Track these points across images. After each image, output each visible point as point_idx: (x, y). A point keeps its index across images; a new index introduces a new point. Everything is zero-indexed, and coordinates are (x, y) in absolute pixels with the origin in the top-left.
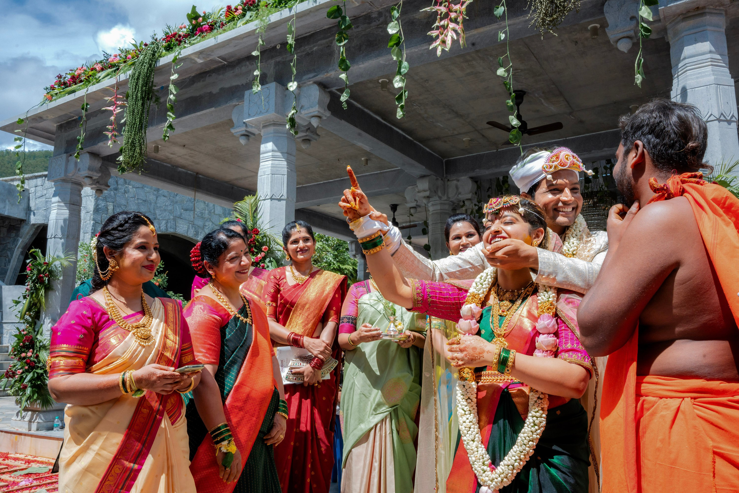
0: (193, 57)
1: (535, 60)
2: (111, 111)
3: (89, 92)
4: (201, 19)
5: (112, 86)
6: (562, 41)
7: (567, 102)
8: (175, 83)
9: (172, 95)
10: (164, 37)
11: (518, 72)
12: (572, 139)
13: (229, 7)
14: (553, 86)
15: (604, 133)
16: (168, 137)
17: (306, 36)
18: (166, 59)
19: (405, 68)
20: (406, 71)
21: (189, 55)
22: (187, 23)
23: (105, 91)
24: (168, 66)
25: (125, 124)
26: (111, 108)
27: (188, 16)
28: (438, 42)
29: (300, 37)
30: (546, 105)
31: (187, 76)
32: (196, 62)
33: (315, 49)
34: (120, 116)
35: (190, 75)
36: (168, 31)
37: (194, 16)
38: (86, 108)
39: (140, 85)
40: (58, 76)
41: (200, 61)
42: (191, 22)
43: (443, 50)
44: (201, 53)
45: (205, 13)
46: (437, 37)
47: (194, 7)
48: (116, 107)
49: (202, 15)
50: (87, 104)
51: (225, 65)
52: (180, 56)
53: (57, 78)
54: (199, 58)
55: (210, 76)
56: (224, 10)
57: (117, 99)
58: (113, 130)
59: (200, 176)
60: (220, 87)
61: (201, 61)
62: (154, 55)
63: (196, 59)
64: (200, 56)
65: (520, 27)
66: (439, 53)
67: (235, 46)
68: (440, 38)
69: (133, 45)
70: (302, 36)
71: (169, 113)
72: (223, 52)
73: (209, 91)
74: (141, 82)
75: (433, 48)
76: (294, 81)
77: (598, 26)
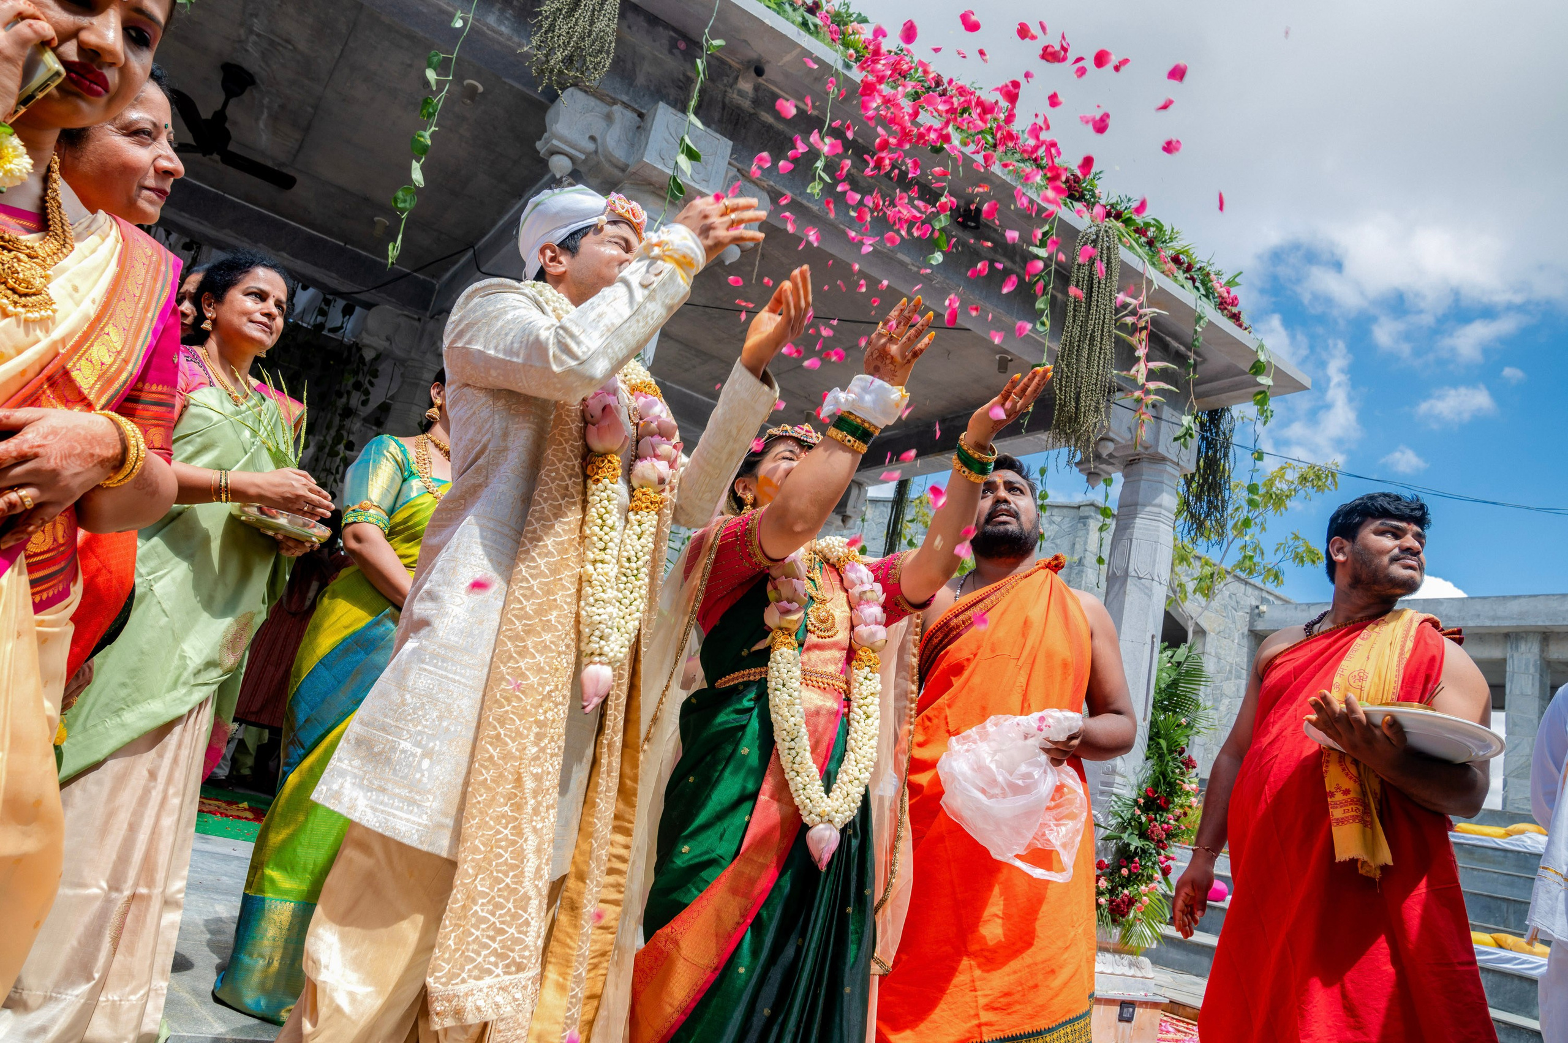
1: (337, 55)
6: (410, 66)
7: (301, 147)
14: (309, 109)
15: (294, 228)
30: (261, 125)
65: (425, 10)
77: (481, 89)
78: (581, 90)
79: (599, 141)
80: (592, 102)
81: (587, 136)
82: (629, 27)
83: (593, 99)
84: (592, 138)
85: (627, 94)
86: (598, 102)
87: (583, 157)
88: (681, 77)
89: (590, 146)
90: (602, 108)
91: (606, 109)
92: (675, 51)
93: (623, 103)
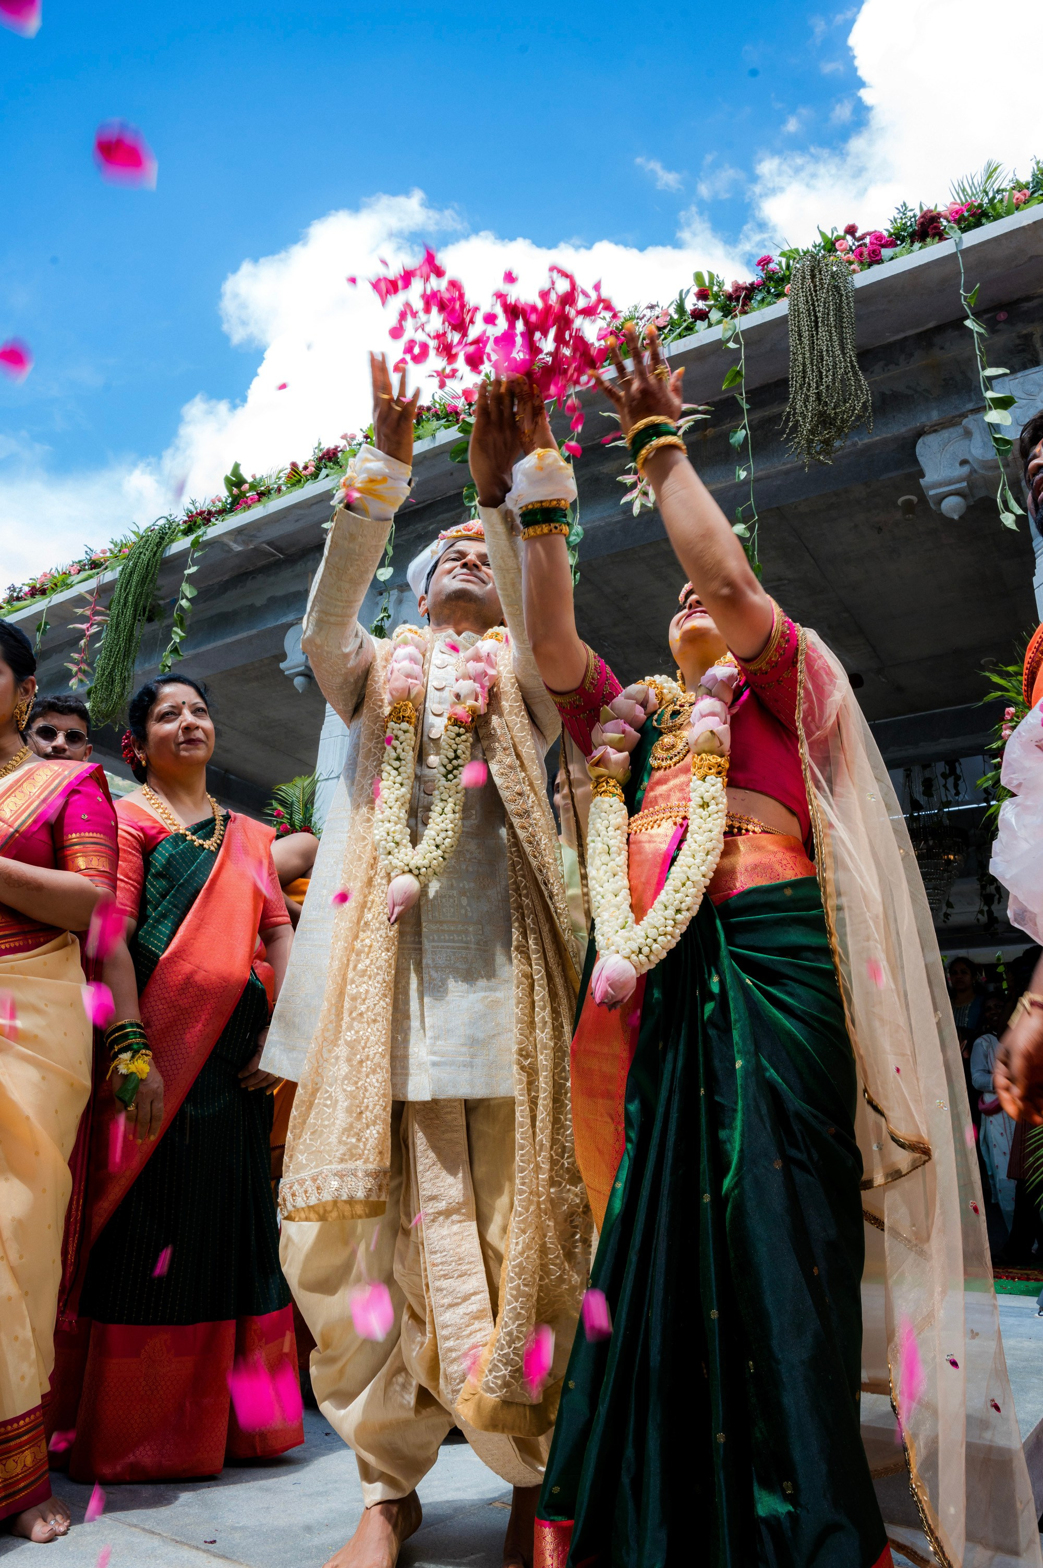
0: (226, 540)
1: (812, 562)
2: (83, 630)
3: (52, 604)
4: (246, 486)
5: (90, 592)
6: (856, 526)
7: (872, 645)
8: (191, 579)
9: (184, 600)
10: (186, 518)
11: (784, 585)
12: (886, 723)
13: (294, 465)
16: (169, 667)
17: (418, 509)
18: (181, 544)
19: (578, 535)
20: (578, 540)
21: (220, 536)
22: (224, 493)
23: (79, 601)
24: (183, 554)
25: (99, 651)
26: (84, 626)
27: (228, 481)
28: (635, 493)
29: (407, 510)
31: (216, 580)
32: (230, 550)
33: (431, 527)
34: (96, 637)
35: (220, 579)
36: (192, 508)
37: (235, 481)
38: (44, 630)
39: (134, 583)
40: (9, 588)
41: (237, 548)
42: (230, 491)
43: (643, 506)
44: (239, 532)
45: (254, 476)
46: (634, 486)
47: (237, 467)
48: (92, 625)
49: (250, 480)
50: (46, 624)
51: (280, 559)
52: (205, 538)
53: (8, 591)
54: (235, 542)
55: (253, 578)
56: (286, 472)
57: (96, 613)
58: (82, 661)
59: (232, 777)
60: (269, 595)
61: (240, 549)
62: (162, 538)
63: (231, 544)
64: (239, 537)
65: (779, 482)
66: (636, 510)
67: (297, 521)
68: (639, 487)
69: (134, 532)
70: (412, 509)
71: (175, 629)
72: (274, 532)
73: (250, 603)
74: (135, 578)
75: (625, 503)
76: (389, 566)
77: (914, 498)
78: (930, 433)
79: (971, 460)
80: (945, 434)
81: (958, 465)
82: (942, 348)
83: (944, 431)
84: (964, 462)
85: (970, 400)
86: (951, 430)
87: (965, 484)
88: (1018, 341)
89: (966, 469)
90: (956, 432)
91: (959, 430)
92: (1000, 326)
93: (972, 410)
